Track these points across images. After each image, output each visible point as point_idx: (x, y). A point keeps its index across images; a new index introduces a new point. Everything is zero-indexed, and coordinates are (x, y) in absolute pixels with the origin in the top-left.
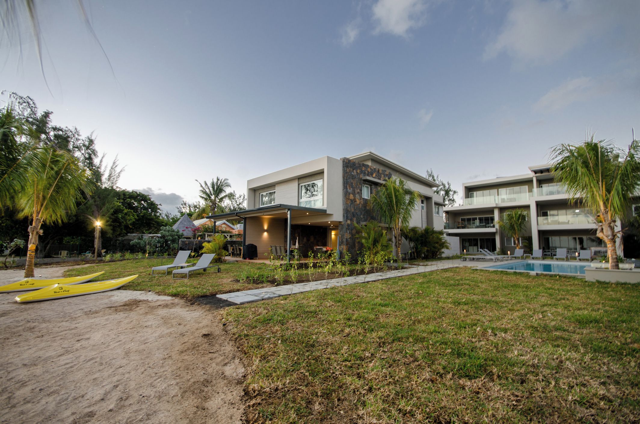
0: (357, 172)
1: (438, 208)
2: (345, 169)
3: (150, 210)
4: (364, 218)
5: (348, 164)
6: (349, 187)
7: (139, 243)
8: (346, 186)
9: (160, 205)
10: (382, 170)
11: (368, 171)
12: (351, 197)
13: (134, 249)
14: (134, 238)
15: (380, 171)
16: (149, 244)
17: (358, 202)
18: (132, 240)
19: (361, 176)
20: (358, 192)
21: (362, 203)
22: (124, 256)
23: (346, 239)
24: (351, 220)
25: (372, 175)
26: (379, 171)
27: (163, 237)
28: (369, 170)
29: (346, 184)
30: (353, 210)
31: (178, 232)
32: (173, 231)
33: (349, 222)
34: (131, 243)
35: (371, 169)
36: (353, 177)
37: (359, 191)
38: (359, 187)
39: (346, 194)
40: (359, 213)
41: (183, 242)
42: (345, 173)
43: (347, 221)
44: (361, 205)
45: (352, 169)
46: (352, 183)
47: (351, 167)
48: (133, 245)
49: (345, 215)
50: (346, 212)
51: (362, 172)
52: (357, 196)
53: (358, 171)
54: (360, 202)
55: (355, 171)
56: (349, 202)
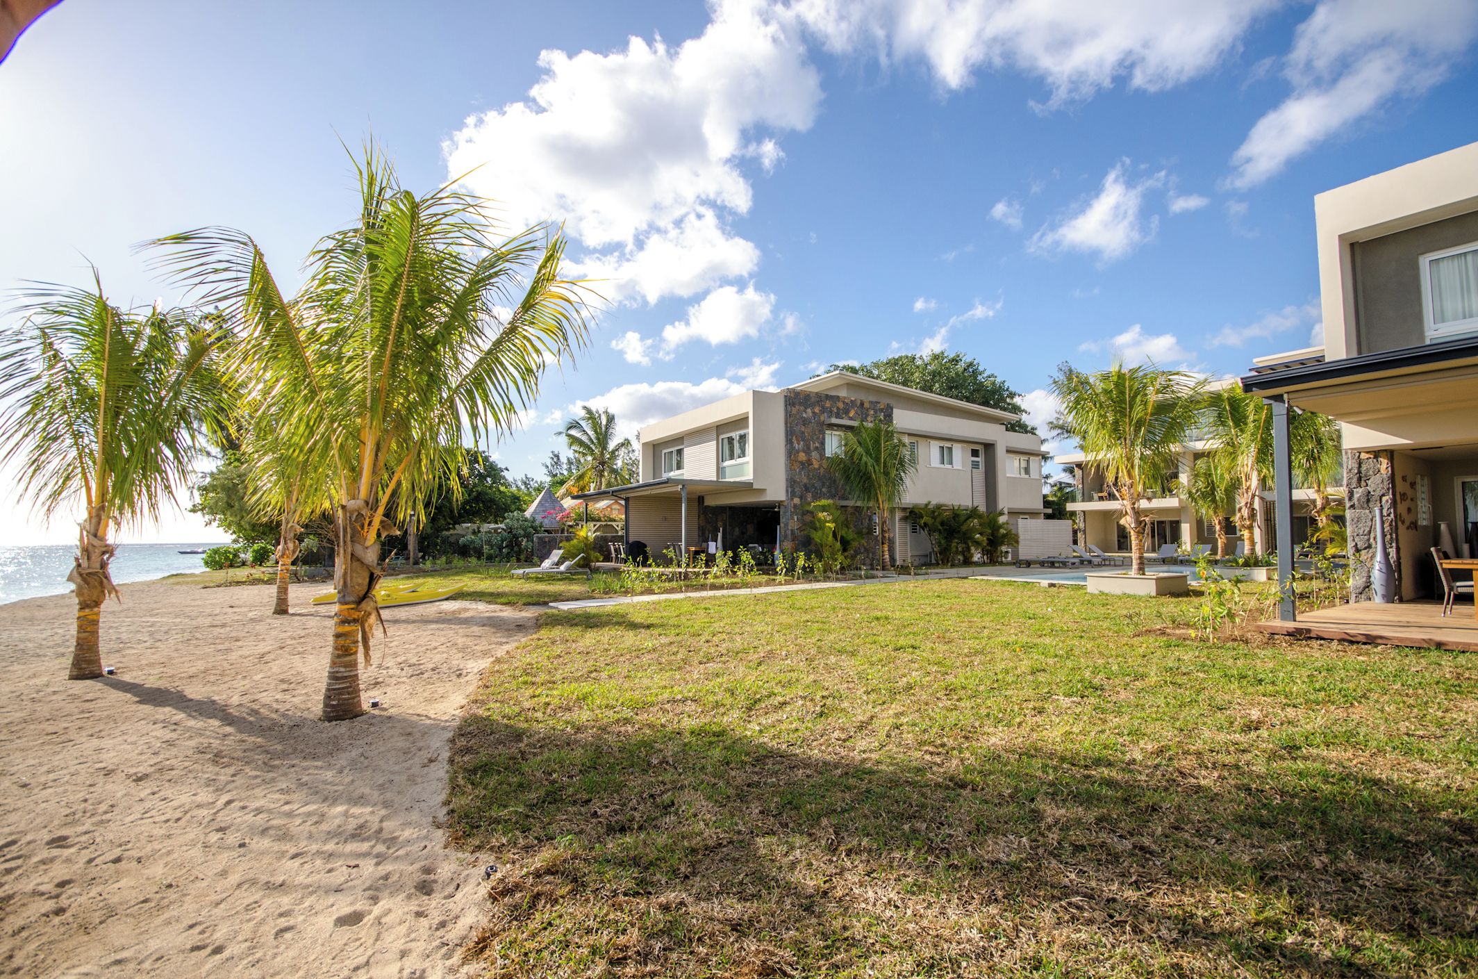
0: (814, 413)
1: (1028, 461)
2: (789, 409)
3: (489, 479)
4: (830, 492)
5: (795, 400)
6: (797, 440)
7: (473, 542)
8: (791, 440)
9: (507, 469)
10: (871, 402)
11: (838, 408)
12: (802, 456)
13: (464, 551)
14: (465, 531)
15: (866, 405)
16: (489, 542)
17: (816, 465)
18: (463, 536)
19: (822, 418)
20: (816, 448)
21: (825, 466)
22: (450, 562)
23: (792, 531)
24: (801, 498)
25: (847, 412)
26: (862, 404)
27: (510, 530)
28: (841, 405)
29: (790, 434)
30: (805, 480)
31: (534, 520)
32: (526, 520)
33: (797, 501)
34: (462, 540)
35: (844, 402)
36: (805, 422)
37: (817, 445)
38: (818, 438)
39: (791, 453)
40: (818, 485)
41: (539, 538)
42: (788, 415)
43: (792, 499)
44: (822, 470)
45: (802, 408)
46: (803, 433)
47: (800, 404)
48: (465, 546)
49: (790, 490)
50: (791, 483)
51: (823, 410)
52: (815, 455)
53: (817, 410)
54: (821, 466)
55: (809, 410)
56: (797, 467)
